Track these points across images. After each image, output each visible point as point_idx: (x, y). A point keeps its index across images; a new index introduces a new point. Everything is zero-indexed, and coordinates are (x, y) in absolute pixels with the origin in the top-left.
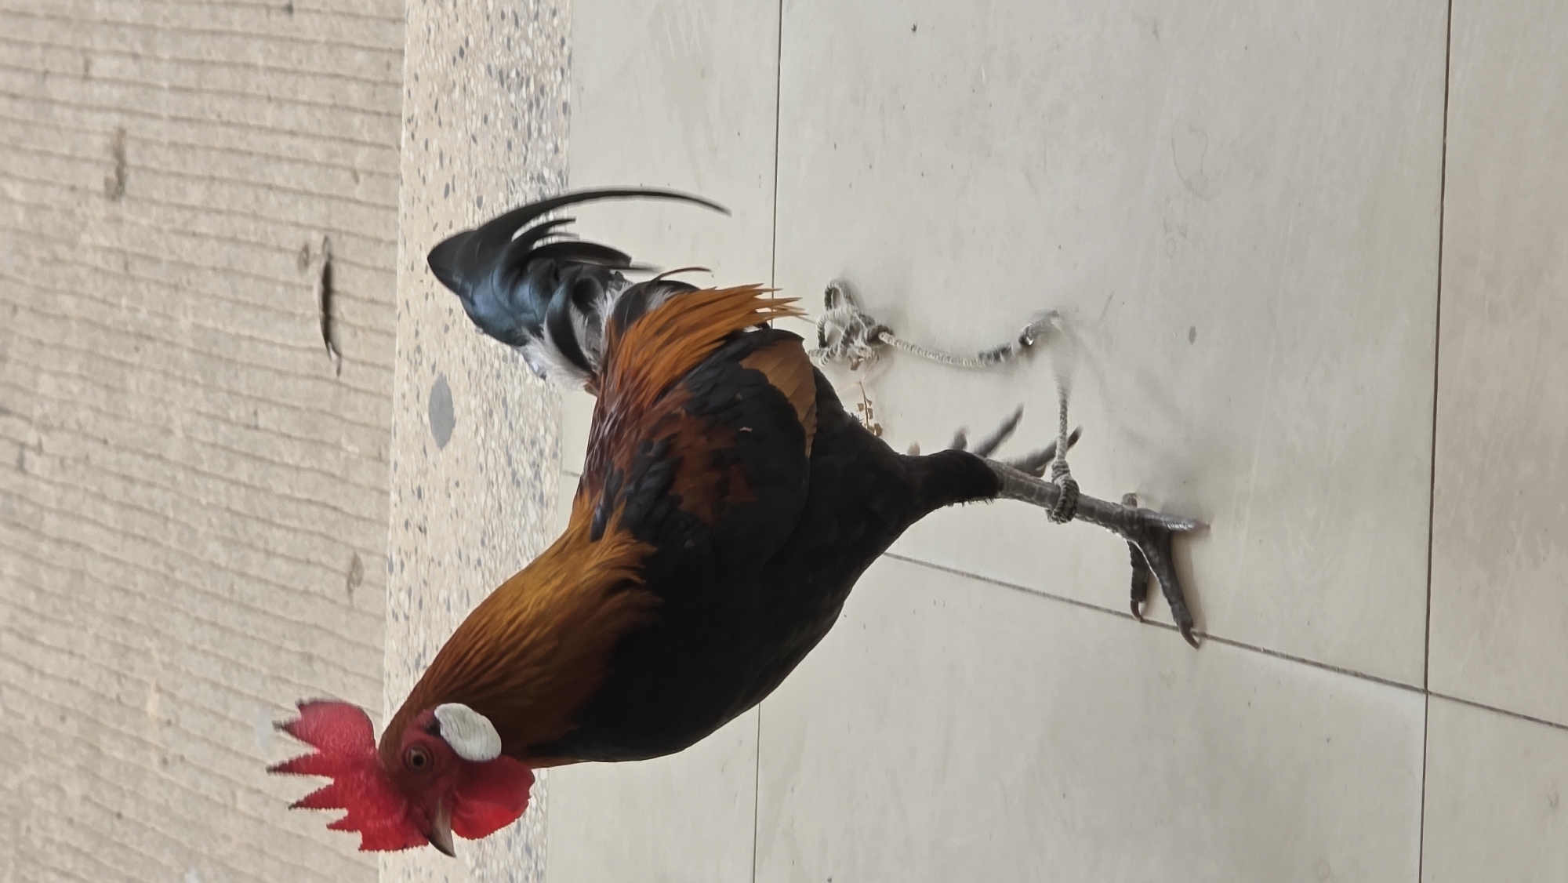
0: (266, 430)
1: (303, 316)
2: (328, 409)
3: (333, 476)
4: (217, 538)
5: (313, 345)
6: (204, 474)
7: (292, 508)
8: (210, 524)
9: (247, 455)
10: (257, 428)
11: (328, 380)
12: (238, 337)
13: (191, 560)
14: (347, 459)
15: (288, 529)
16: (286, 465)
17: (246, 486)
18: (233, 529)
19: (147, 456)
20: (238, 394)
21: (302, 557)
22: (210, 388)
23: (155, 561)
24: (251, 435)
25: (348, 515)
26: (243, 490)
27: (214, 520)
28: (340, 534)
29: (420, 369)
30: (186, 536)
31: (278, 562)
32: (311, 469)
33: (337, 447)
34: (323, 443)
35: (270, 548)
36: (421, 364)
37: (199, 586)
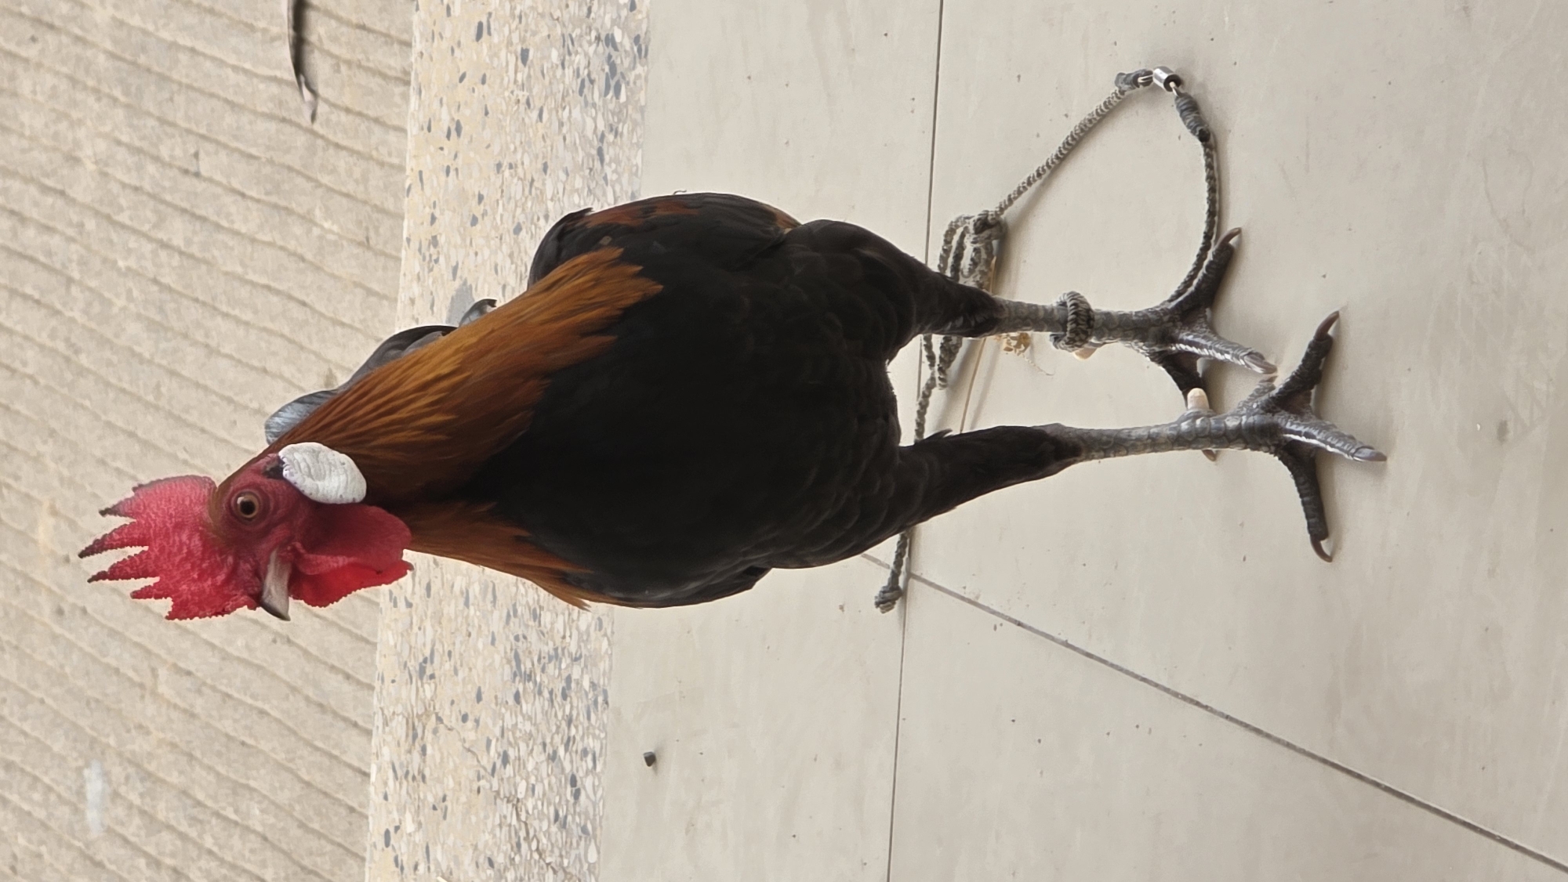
0: (210, 180)
1: (265, 31)
2: (297, 166)
3: (303, 259)
4: (139, 317)
5: (278, 74)
6: (123, 226)
7: (244, 292)
8: (130, 298)
9: (184, 211)
10: (197, 175)
11: (299, 126)
12: (174, 46)
13: (103, 342)
14: (321, 238)
15: (238, 321)
16: (237, 233)
17: (181, 253)
18: (161, 310)
19: (45, 190)
20: (173, 125)
21: (255, 363)
22: (134, 110)
23: (53, 336)
24: (188, 182)
25: (322, 315)
26: (176, 260)
27: (136, 293)
28: (309, 338)
29: (436, 269)
30: (96, 308)
31: (224, 363)
32: (271, 244)
33: (307, 219)
34: (289, 211)
35: (213, 343)
36: (436, 261)
37: (113, 380)
